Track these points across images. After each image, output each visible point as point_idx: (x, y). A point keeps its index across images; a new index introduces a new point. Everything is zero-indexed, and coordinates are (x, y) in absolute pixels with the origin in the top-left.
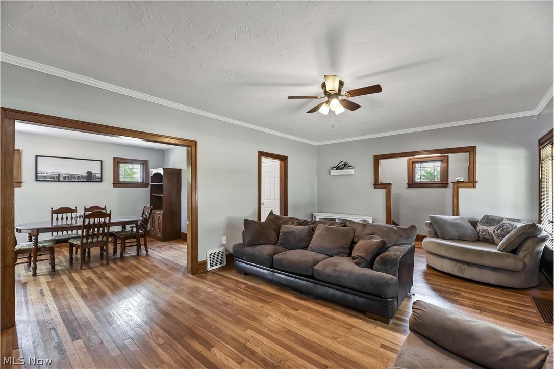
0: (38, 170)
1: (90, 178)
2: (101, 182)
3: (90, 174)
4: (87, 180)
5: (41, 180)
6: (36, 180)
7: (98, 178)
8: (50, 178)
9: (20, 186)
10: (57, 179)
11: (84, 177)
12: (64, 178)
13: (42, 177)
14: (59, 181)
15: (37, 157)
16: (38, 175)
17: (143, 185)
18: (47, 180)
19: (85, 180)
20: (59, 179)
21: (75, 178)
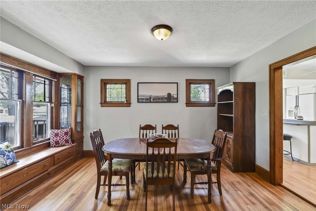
0: (139, 94)
1: (170, 99)
2: (177, 102)
3: (169, 95)
4: (168, 100)
5: (140, 101)
6: (138, 102)
7: (175, 99)
8: (145, 100)
9: (130, 106)
10: (149, 100)
11: (166, 98)
12: (153, 100)
13: (141, 99)
14: (150, 102)
15: (138, 83)
16: (139, 97)
17: (211, 104)
18: (144, 101)
19: (166, 101)
20: (150, 100)
21: (159, 99)
